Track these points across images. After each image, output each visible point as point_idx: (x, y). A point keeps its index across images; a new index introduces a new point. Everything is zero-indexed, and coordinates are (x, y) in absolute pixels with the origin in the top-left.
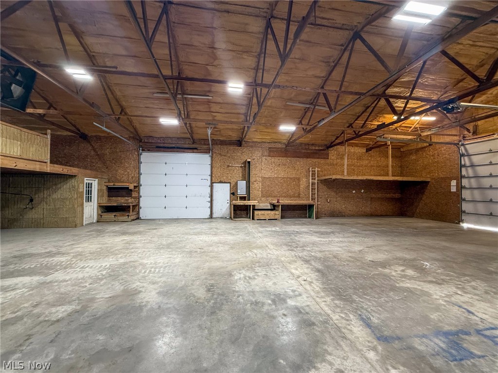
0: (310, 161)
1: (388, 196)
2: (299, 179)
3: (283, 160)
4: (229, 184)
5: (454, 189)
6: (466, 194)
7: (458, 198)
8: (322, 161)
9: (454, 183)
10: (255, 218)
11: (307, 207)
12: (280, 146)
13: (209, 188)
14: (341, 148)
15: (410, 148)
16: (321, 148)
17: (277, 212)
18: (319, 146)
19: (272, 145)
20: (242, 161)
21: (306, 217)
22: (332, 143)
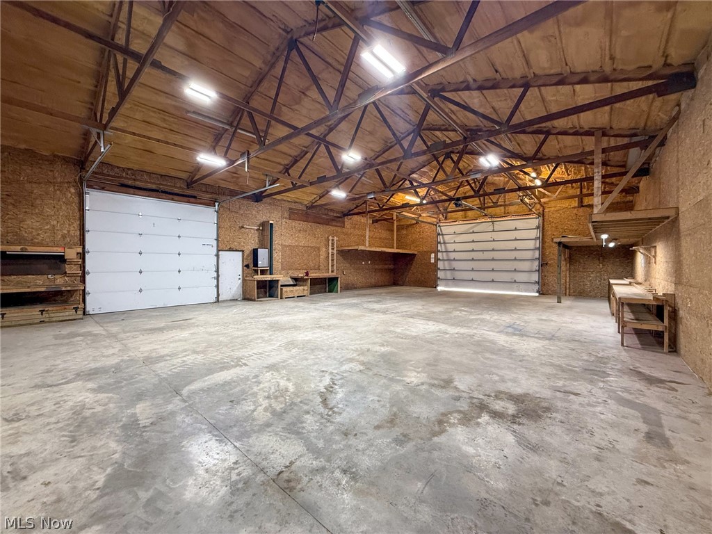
0: (329, 228)
1: (386, 267)
2: (319, 249)
3: (305, 225)
4: (241, 253)
5: (433, 261)
6: (440, 265)
7: (435, 268)
8: (339, 230)
9: (433, 255)
10: (284, 296)
11: (327, 281)
12: (300, 207)
13: (216, 258)
14: (356, 218)
15: (402, 224)
16: (338, 215)
17: (306, 288)
18: (337, 212)
19: (293, 206)
20: (259, 223)
21: (326, 292)
22: (350, 211)
